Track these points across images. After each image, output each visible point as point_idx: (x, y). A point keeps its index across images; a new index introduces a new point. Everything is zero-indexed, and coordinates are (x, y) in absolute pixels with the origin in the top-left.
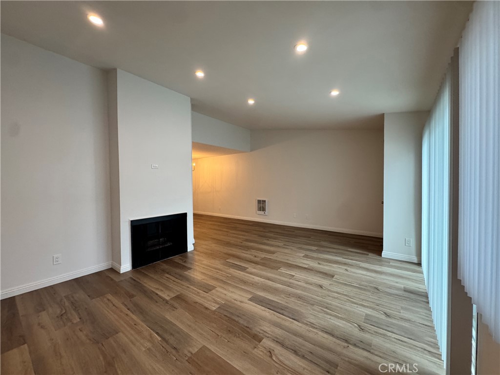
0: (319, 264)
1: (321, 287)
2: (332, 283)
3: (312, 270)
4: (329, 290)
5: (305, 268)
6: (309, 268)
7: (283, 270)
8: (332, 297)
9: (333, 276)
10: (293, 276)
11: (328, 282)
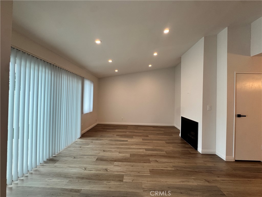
0: (106, 170)
1: (104, 151)
2: (98, 154)
3: (111, 161)
4: (100, 150)
5: (115, 161)
6: (113, 162)
7: (128, 155)
8: (99, 148)
9: (97, 159)
10: (119, 153)
11: (101, 154)
